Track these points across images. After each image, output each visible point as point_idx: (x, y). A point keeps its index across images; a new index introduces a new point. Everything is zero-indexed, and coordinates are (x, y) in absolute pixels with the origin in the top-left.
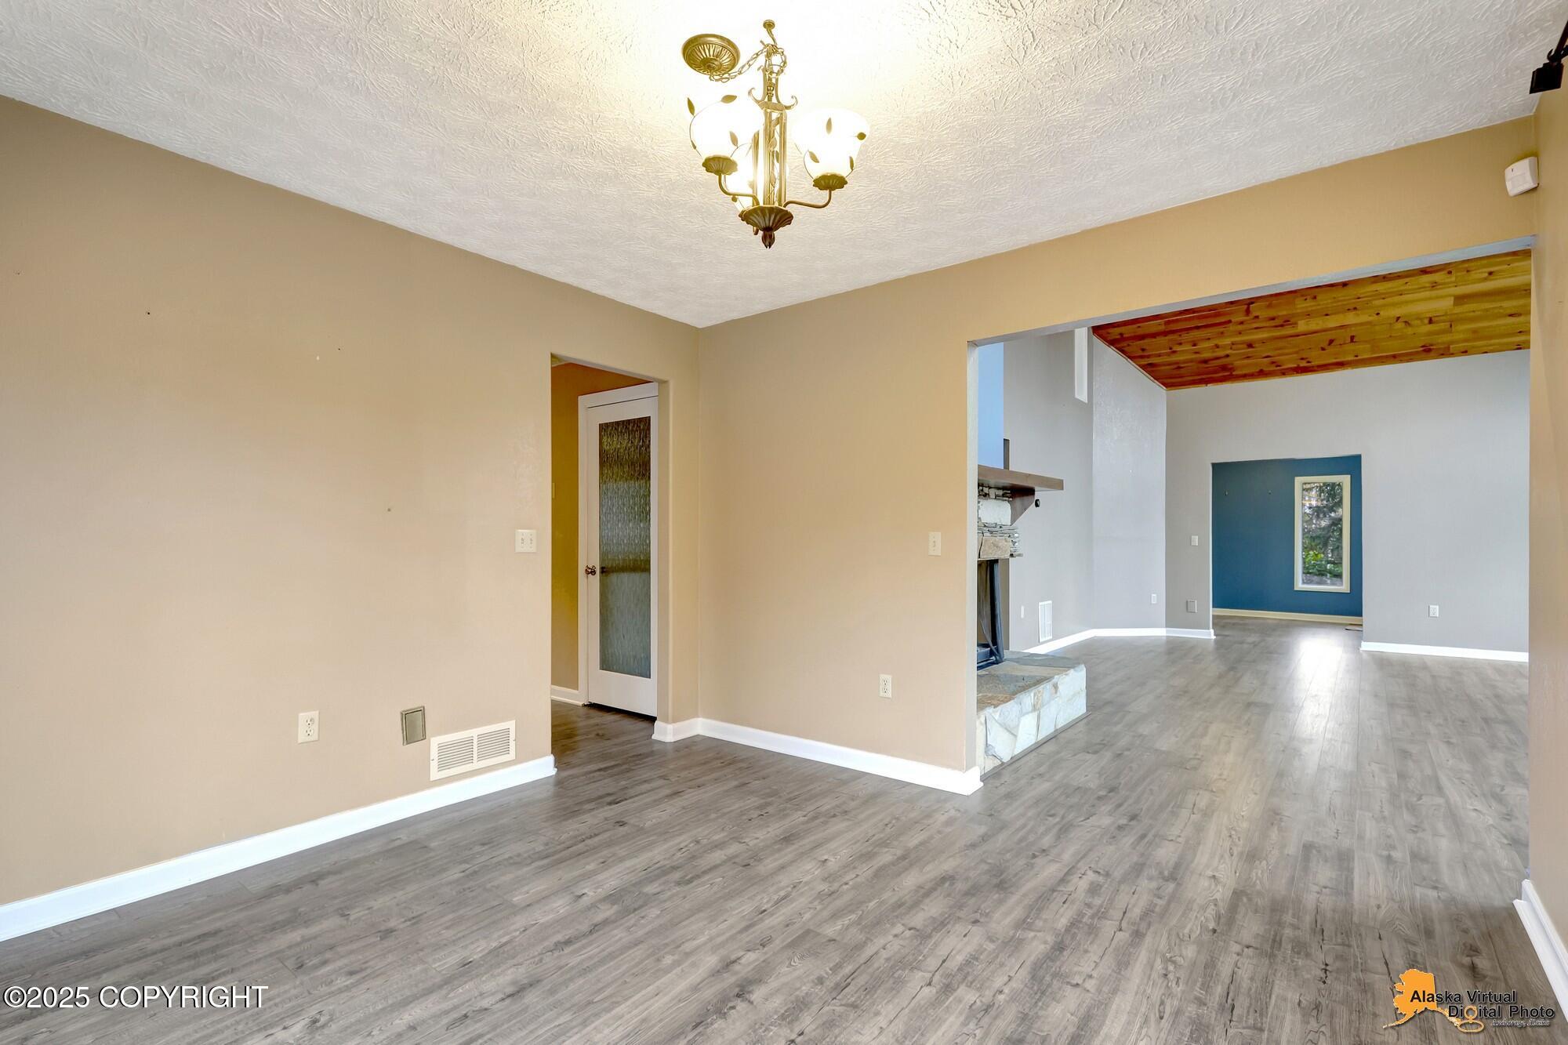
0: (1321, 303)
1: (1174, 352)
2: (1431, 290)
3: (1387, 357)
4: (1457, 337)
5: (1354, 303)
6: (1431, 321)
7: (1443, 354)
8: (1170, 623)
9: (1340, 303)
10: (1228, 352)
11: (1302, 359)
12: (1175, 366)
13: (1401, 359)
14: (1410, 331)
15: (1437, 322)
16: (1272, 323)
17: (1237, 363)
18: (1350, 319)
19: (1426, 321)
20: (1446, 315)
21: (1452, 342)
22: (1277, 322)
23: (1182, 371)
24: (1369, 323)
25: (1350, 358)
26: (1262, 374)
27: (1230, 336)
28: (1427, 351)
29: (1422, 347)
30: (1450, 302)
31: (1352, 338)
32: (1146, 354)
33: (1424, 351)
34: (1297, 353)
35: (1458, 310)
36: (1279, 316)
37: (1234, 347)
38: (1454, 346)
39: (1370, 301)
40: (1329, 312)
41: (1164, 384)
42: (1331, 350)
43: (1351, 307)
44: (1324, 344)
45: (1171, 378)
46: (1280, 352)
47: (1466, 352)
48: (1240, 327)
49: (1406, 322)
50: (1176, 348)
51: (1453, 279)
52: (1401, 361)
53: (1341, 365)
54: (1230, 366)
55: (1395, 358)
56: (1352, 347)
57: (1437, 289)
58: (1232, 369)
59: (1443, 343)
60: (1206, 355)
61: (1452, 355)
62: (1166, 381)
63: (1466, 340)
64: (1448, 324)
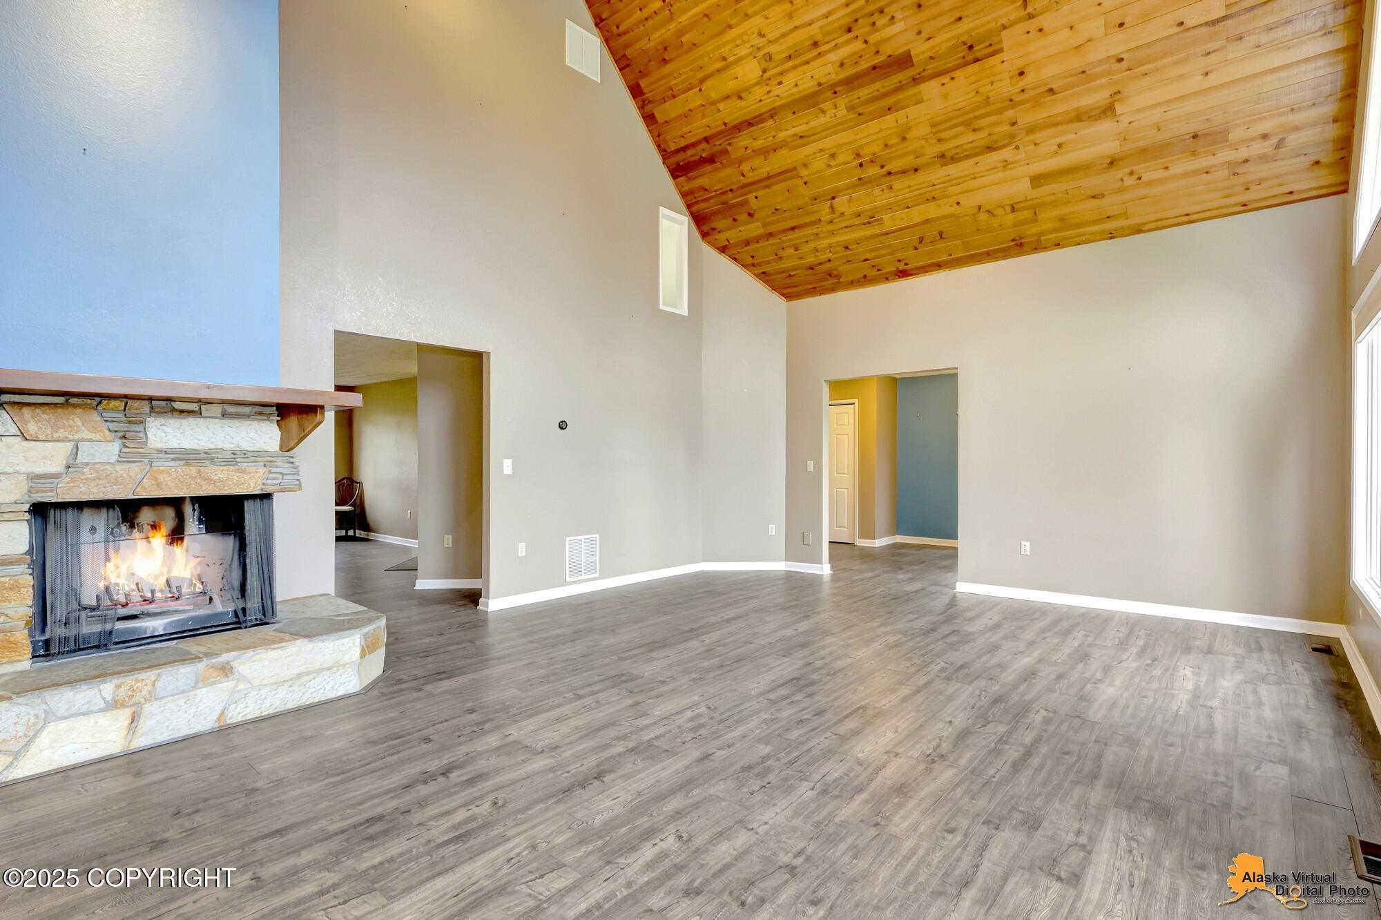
0: (898, 193)
1: (781, 258)
2: (1004, 171)
3: (980, 254)
4: (1046, 226)
5: (930, 191)
6: (1013, 209)
7: (1036, 249)
8: (789, 557)
9: (917, 193)
10: (829, 255)
11: (899, 261)
12: (787, 274)
13: (997, 256)
14: (995, 222)
15: (1019, 210)
16: (858, 221)
17: (842, 268)
18: (932, 211)
19: (1008, 209)
20: (1026, 200)
21: (1042, 234)
22: (864, 219)
23: (794, 280)
24: (952, 215)
25: (945, 258)
26: (865, 281)
27: (826, 238)
28: (1018, 246)
29: (1013, 240)
30: (1026, 184)
31: (941, 234)
32: (756, 261)
33: (1016, 245)
34: (892, 254)
35: (1039, 192)
36: (863, 211)
37: (833, 250)
38: (1045, 238)
39: (945, 187)
40: (910, 205)
41: (783, 295)
42: (923, 249)
43: (928, 196)
44: (916, 243)
45: (787, 288)
46: (876, 253)
47: (1059, 245)
48: (831, 227)
49: (988, 211)
50: (781, 253)
51: (1023, 155)
52: (997, 259)
53: (939, 266)
54: (835, 273)
55: (989, 256)
56: (941, 245)
57: (1010, 169)
58: (838, 276)
59: (1033, 235)
60: (811, 260)
61: (1045, 249)
62: (785, 291)
63: (1055, 230)
64: (1031, 211)
